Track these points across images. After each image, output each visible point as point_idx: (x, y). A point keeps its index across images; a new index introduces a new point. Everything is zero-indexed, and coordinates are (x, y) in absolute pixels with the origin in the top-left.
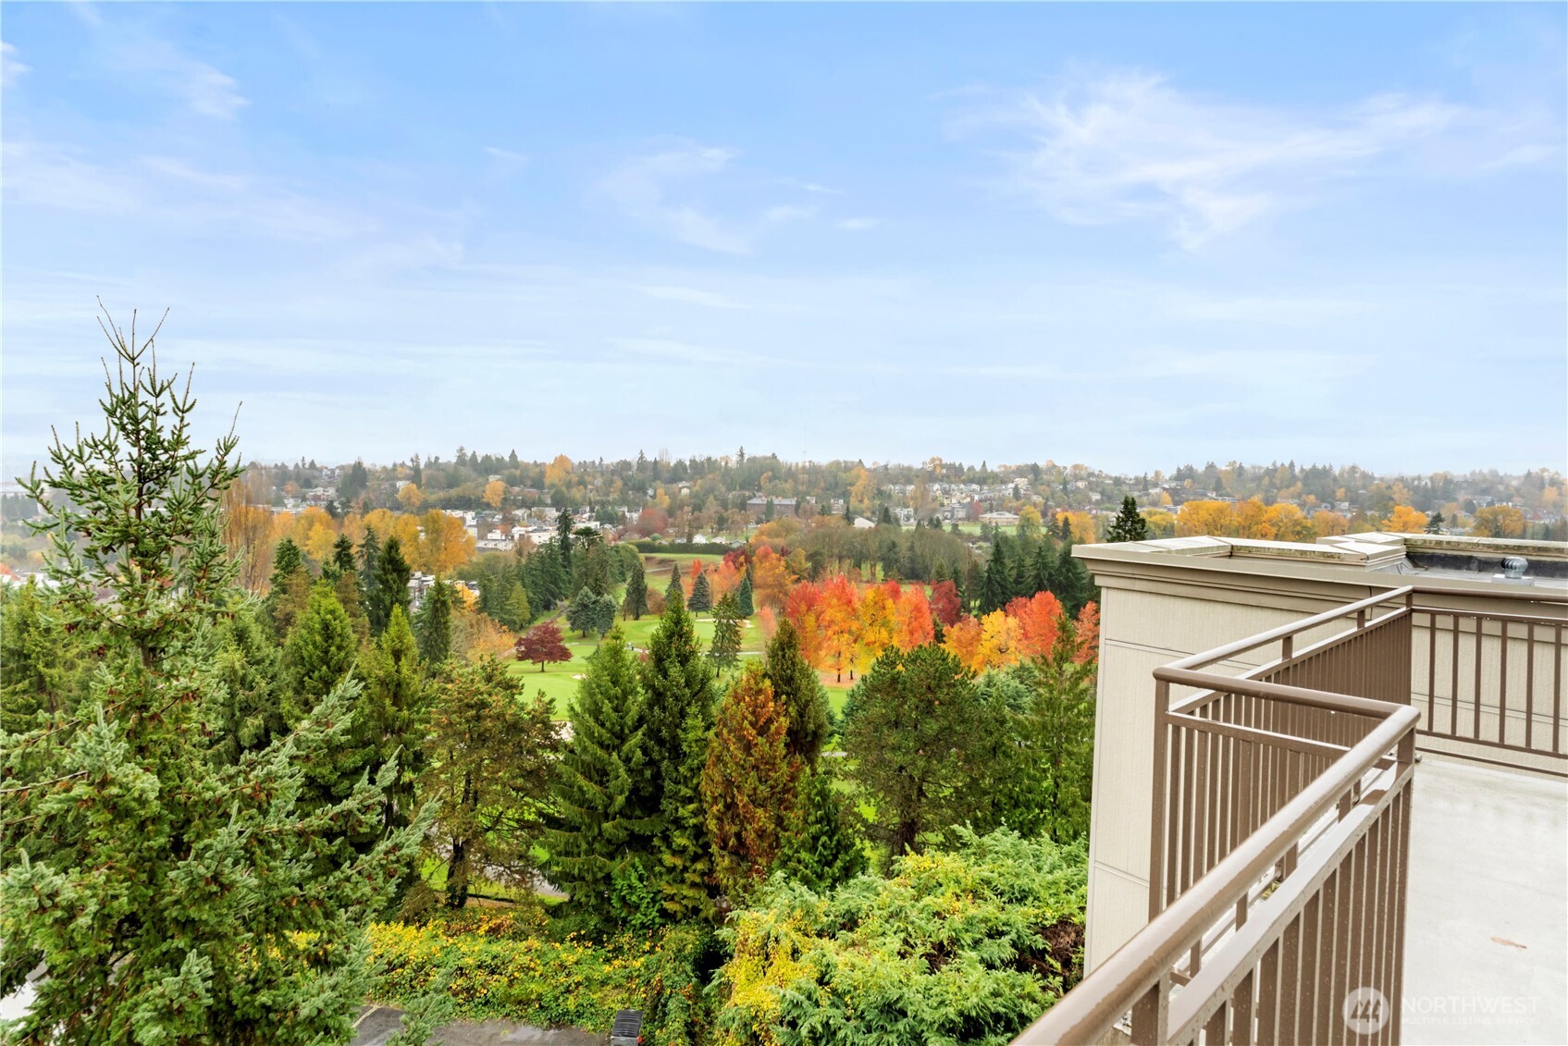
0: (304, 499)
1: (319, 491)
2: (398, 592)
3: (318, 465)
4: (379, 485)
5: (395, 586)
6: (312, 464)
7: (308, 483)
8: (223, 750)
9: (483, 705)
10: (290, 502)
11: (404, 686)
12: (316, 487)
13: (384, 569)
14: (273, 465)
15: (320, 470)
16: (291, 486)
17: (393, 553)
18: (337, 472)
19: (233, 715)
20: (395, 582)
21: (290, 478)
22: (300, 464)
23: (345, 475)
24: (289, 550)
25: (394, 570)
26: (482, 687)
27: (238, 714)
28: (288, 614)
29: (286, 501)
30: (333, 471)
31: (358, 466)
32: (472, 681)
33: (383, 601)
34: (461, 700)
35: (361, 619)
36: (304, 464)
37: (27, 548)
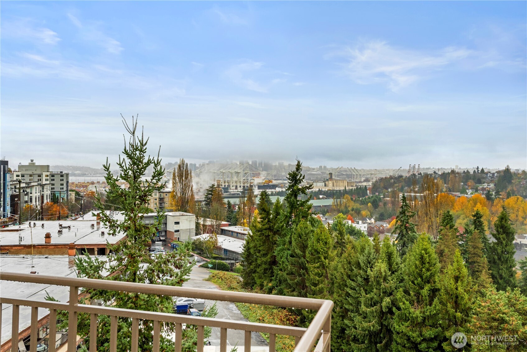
0: (477, 190)
1: (485, 185)
2: (506, 246)
3: (486, 171)
4: (520, 182)
5: (504, 242)
6: (483, 170)
7: (480, 182)
8: (374, 310)
9: (503, 321)
10: (469, 191)
11: (460, 298)
12: (484, 183)
13: (498, 231)
14: (462, 171)
15: (487, 174)
16: (470, 183)
17: (503, 222)
18: (496, 174)
19: (380, 295)
20: (504, 240)
21: (470, 179)
22: (476, 171)
23: (500, 176)
24: (448, 216)
25: (504, 232)
26: (505, 309)
27: (382, 294)
28: (442, 251)
29: (467, 191)
30: (493, 174)
31: (507, 170)
32: (498, 304)
33: (497, 250)
34: (489, 314)
35: (482, 259)
36: (478, 171)
37: (361, 209)
